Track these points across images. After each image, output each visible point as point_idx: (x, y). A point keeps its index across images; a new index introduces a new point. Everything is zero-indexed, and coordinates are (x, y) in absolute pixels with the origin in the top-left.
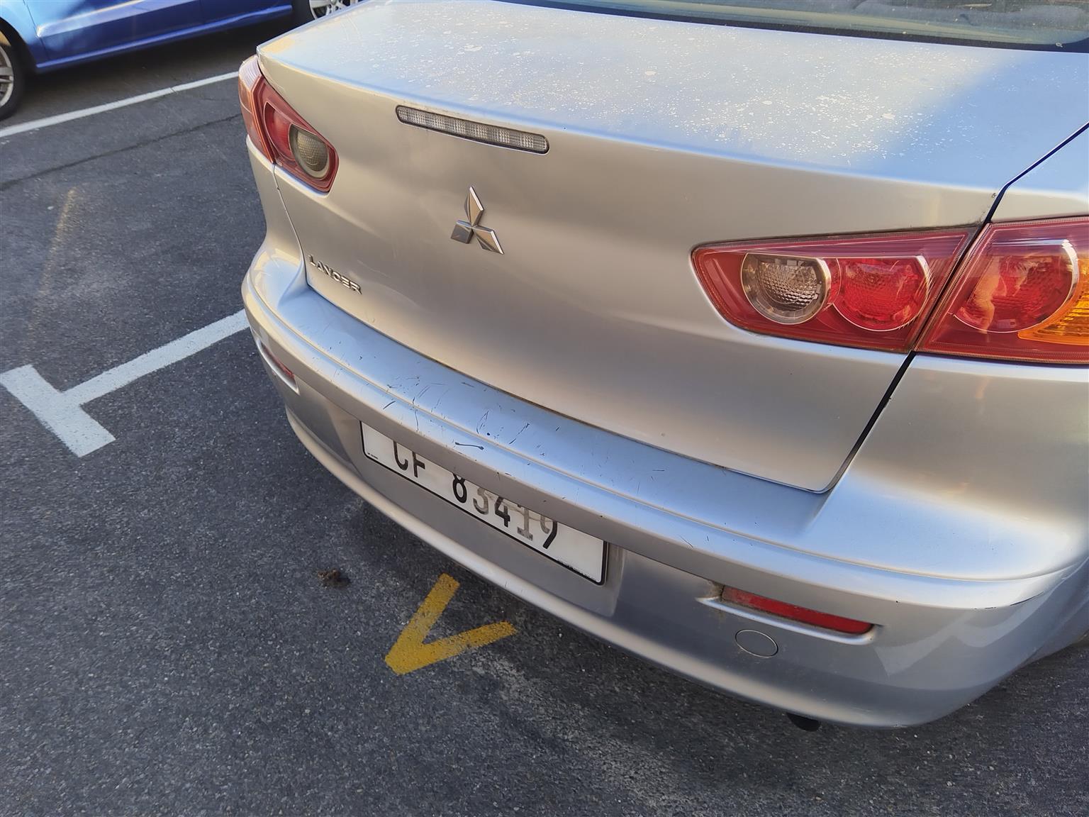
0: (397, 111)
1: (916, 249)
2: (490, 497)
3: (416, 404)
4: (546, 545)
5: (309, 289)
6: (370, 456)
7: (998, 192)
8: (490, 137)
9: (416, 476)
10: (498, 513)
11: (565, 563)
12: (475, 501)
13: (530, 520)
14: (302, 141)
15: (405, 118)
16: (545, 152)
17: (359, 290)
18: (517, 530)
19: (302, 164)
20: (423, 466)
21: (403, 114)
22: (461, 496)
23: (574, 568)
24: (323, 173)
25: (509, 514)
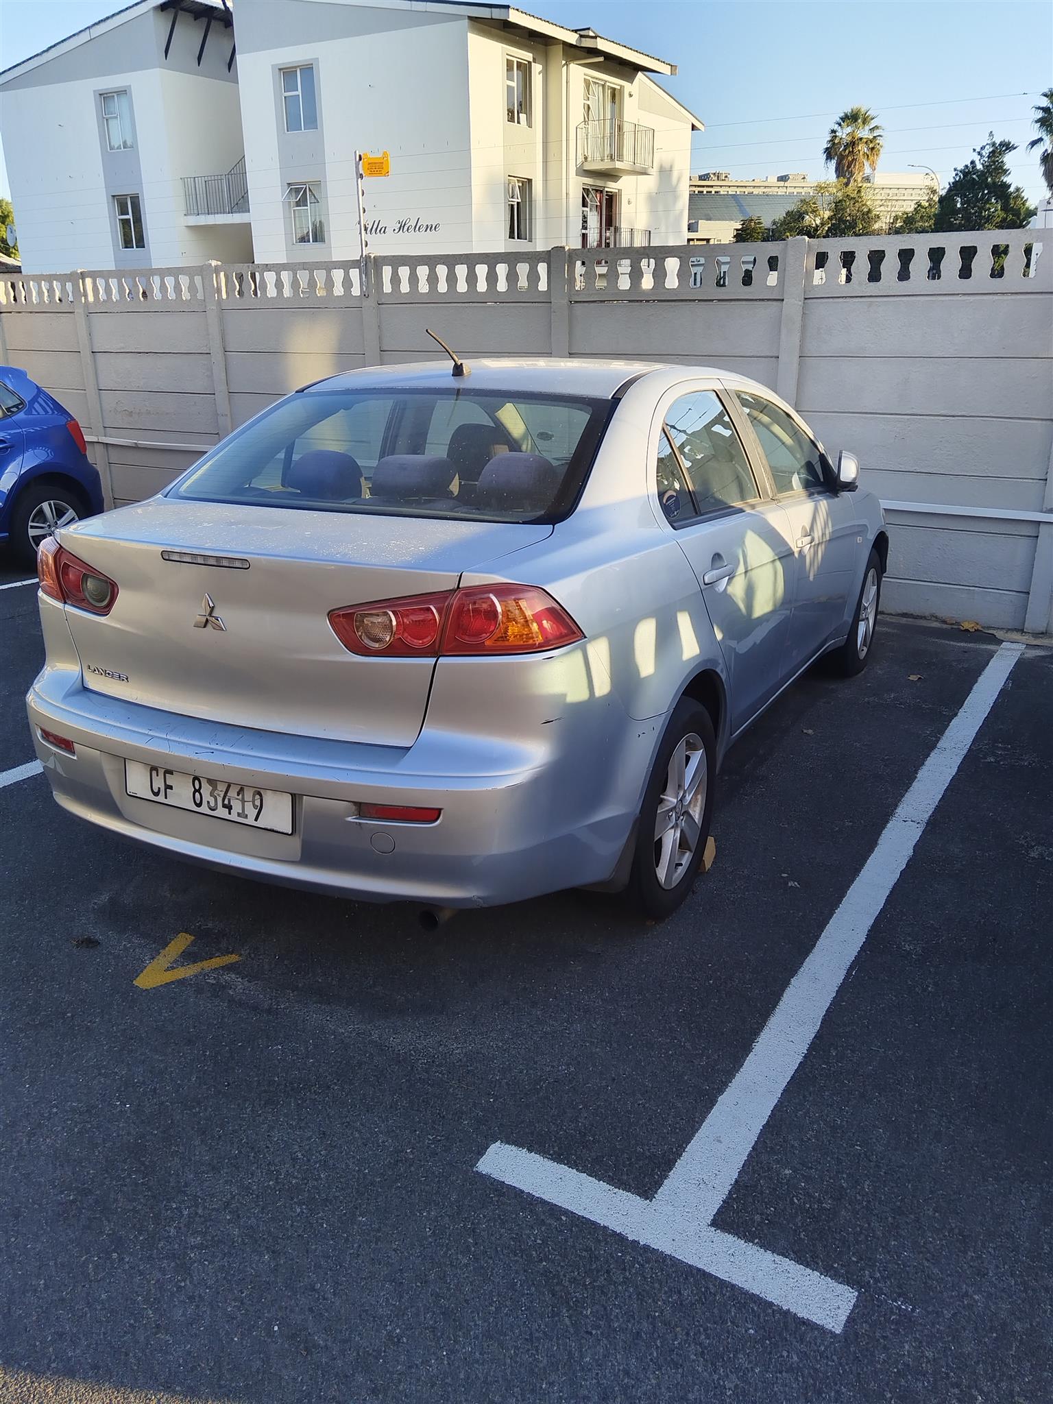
0: (162, 554)
1: (429, 602)
2: (218, 795)
3: (168, 737)
4: (256, 820)
5: (85, 689)
6: (131, 794)
7: (459, 574)
8: (218, 562)
9: (166, 798)
10: (224, 806)
11: (269, 828)
12: (208, 802)
13: (246, 803)
14: (90, 584)
15: (167, 558)
16: (248, 568)
17: (127, 679)
18: (237, 814)
19: (91, 600)
20: (171, 788)
21: (166, 556)
22: (198, 802)
23: (275, 829)
24: (105, 603)
25: (231, 804)
